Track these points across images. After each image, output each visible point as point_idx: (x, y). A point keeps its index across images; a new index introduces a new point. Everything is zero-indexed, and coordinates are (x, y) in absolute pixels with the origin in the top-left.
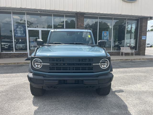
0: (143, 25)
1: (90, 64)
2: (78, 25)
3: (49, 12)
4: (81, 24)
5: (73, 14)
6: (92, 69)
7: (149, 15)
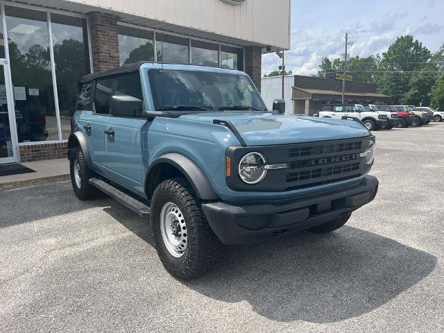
0: (254, 65)
2: (101, 52)
4: (109, 50)
5: (80, 13)
7: (266, 43)
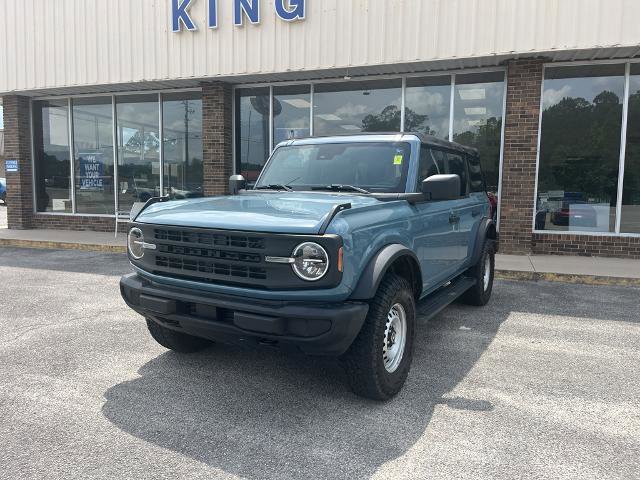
1: (260, 257)
3: (390, 74)
6: (264, 277)
